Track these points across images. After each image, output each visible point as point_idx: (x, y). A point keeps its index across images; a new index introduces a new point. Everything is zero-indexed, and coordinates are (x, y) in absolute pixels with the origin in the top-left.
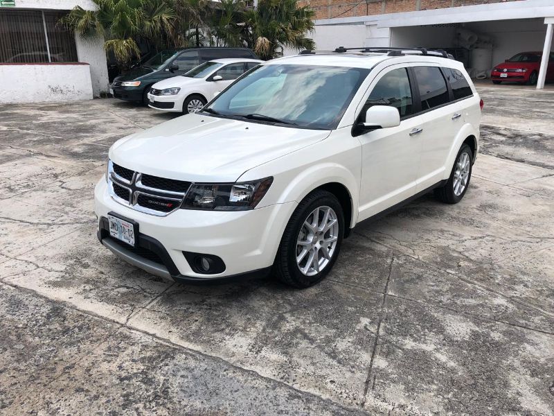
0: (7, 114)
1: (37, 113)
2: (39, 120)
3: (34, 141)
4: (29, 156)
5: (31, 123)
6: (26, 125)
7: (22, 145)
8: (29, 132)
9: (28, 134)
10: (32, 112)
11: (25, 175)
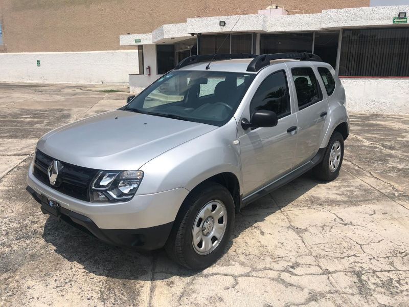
0: (371, 125)
1: (402, 127)
2: (404, 137)
3: (399, 170)
4: (392, 197)
5: (396, 140)
6: (389, 141)
7: (384, 174)
8: (393, 152)
9: (391, 156)
10: (396, 126)
11: (383, 248)
